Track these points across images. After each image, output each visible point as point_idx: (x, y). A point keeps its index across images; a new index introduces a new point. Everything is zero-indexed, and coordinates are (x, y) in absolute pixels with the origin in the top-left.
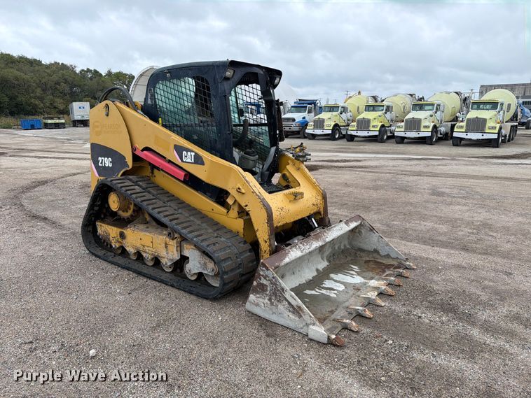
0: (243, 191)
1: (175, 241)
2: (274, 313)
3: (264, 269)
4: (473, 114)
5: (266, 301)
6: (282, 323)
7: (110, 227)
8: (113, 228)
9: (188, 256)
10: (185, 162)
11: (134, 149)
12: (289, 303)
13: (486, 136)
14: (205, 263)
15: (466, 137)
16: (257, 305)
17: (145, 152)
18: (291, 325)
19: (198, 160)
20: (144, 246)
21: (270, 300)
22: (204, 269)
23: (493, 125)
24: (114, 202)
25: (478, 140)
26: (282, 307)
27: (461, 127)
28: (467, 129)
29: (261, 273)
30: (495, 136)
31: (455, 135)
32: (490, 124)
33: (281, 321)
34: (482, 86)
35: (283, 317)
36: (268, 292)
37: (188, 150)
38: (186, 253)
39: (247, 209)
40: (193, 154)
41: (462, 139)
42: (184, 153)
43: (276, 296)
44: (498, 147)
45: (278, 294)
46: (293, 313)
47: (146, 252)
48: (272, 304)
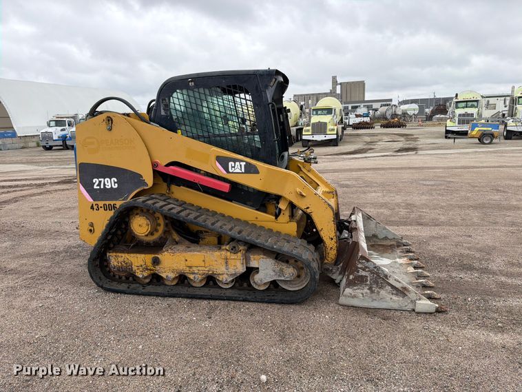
0: (304, 194)
1: (239, 254)
2: (373, 300)
3: (364, 261)
4: (315, 119)
5: (366, 290)
6: (384, 307)
7: (132, 255)
8: (138, 255)
9: (257, 266)
10: (232, 173)
11: (154, 165)
12: (393, 287)
13: (328, 137)
14: (281, 270)
15: (313, 139)
16: (354, 297)
17: (171, 167)
18: (395, 306)
19: (250, 169)
20: (190, 267)
21: (370, 289)
22: (279, 276)
23: (332, 127)
24: (140, 226)
25: (322, 141)
26: (385, 293)
27: (308, 131)
28: (312, 132)
29: (360, 266)
30: (335, 137)
31: (304, 137)
32: (330, 127)
33: (384, 305)
34: (295, 96)
35: (386, 302)
36: (368, 283)
37: (235, 160)
38: (254, 264)
39: (308, 211)
40: (243, 164)
41: (309, 141)
42: (231, 164)
43: (377, 284)
44: (337, 145)
45: (380, 281)
46: (397, 295)
47: (193, 273)
48: (372, 292)
